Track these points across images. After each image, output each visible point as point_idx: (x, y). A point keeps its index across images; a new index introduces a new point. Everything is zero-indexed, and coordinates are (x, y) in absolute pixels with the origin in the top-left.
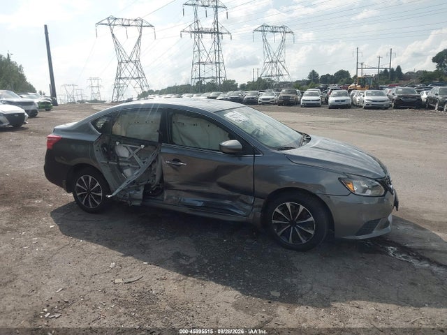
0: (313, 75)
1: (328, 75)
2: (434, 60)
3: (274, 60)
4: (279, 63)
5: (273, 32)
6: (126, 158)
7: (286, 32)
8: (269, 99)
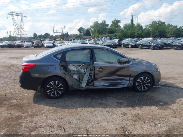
0: (35, 35)
1: (41, 35)
2: (79, 30)
3: (19, 28)
4: (21, 30)
5: (17, 15)
6: (75, 70)
7: (23, 16)
8: (29, 45)
